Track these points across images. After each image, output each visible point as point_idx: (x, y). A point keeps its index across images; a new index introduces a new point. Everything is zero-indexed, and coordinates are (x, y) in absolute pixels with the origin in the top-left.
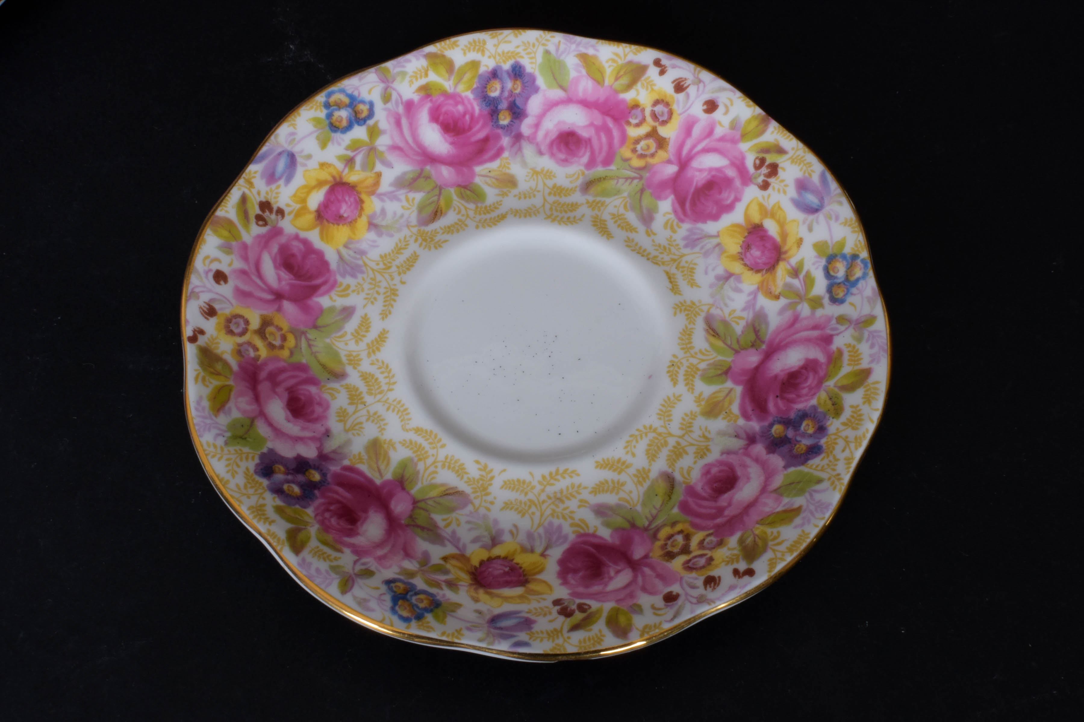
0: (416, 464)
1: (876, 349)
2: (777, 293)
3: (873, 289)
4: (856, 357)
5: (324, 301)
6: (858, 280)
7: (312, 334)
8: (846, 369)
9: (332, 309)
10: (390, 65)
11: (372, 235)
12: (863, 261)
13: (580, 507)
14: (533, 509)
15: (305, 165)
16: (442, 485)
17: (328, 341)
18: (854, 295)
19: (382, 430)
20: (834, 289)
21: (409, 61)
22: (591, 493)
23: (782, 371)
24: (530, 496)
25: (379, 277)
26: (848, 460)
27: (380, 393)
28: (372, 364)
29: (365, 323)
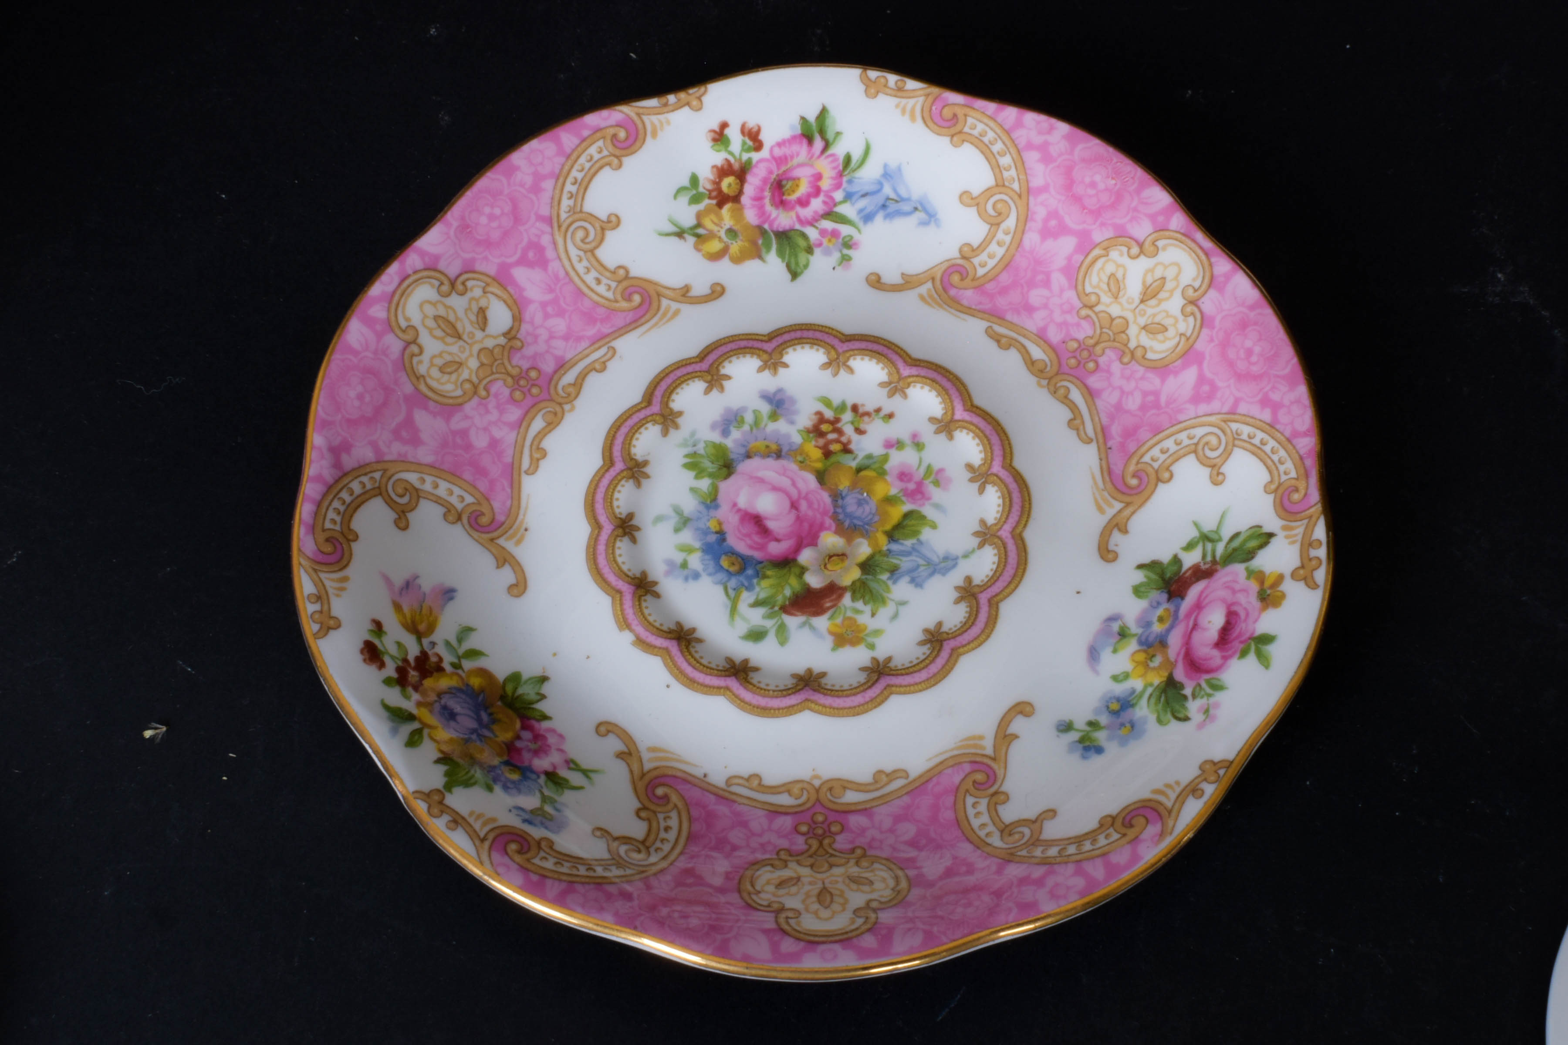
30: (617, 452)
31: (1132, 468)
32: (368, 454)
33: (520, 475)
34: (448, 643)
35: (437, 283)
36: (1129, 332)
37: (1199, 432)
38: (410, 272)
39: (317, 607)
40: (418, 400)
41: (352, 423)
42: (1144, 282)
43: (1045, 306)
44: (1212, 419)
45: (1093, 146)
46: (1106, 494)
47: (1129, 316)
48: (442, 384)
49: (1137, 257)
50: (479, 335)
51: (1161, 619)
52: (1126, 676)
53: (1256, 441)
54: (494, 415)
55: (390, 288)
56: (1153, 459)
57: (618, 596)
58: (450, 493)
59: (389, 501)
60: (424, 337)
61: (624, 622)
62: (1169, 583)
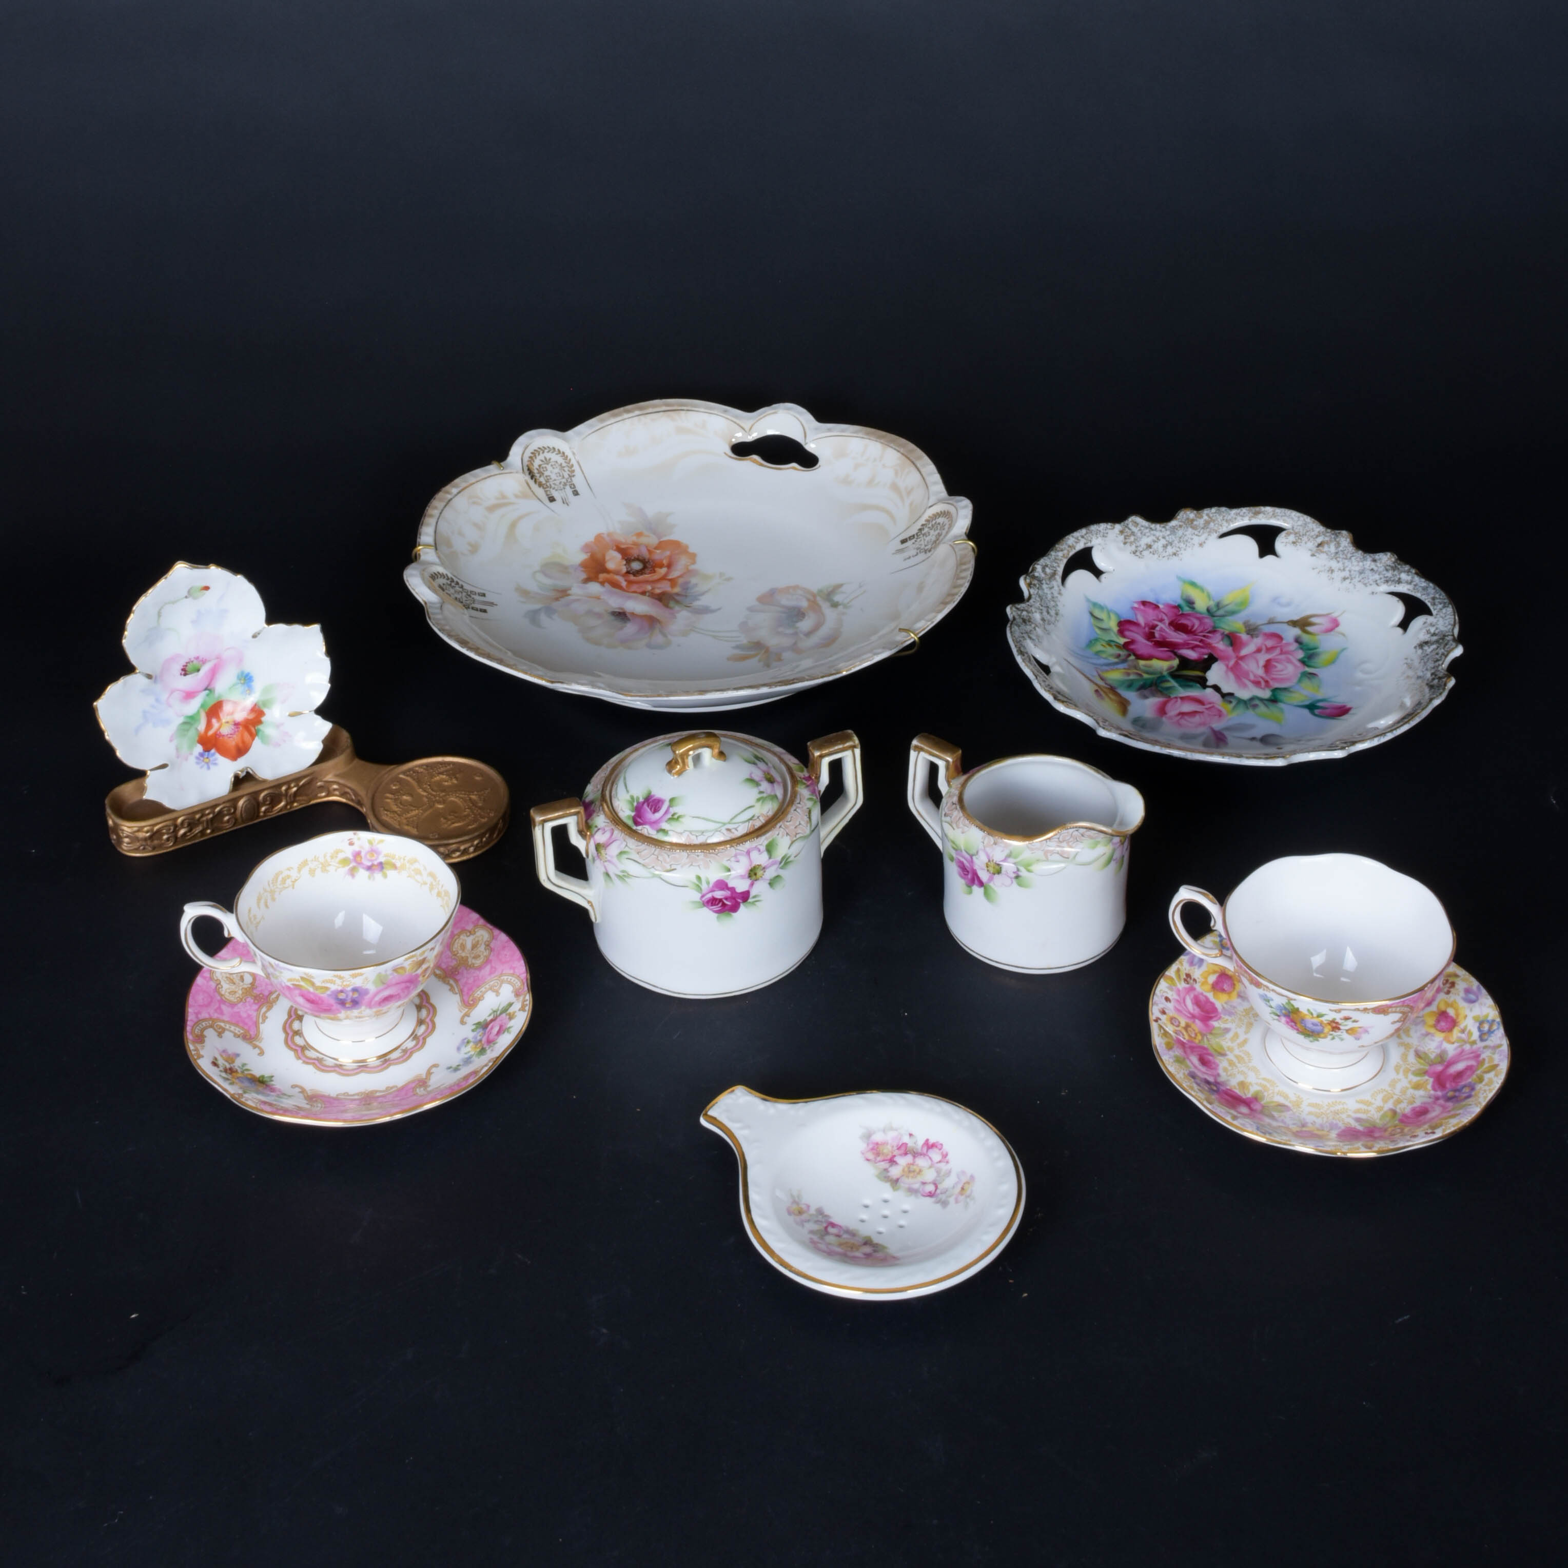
30: (292, 1013)
31: (471, 999)
32: (207, 1016)
33: (259, 1024)
34: (239, 1067)
36: (469, 960)
37: (492, 983)
39: (195, 1052)
40: (223, 1001)
41: (200, 1006)
42: (472, 943)
44: (496, 978)
46: (462, 1008)
47: (468, 955)
48: (230, 997)
50: (241, 984)
51: (480, 1035)
52: (469, 1052)
53: (509, 980)
54: (249, 1008)
56: (478, 995)
57: (296, 1051)
58: (235, 1029)
59: (215, 1029)
60: (223, 983)
61: (298, 1058)
62: (484, 1026)
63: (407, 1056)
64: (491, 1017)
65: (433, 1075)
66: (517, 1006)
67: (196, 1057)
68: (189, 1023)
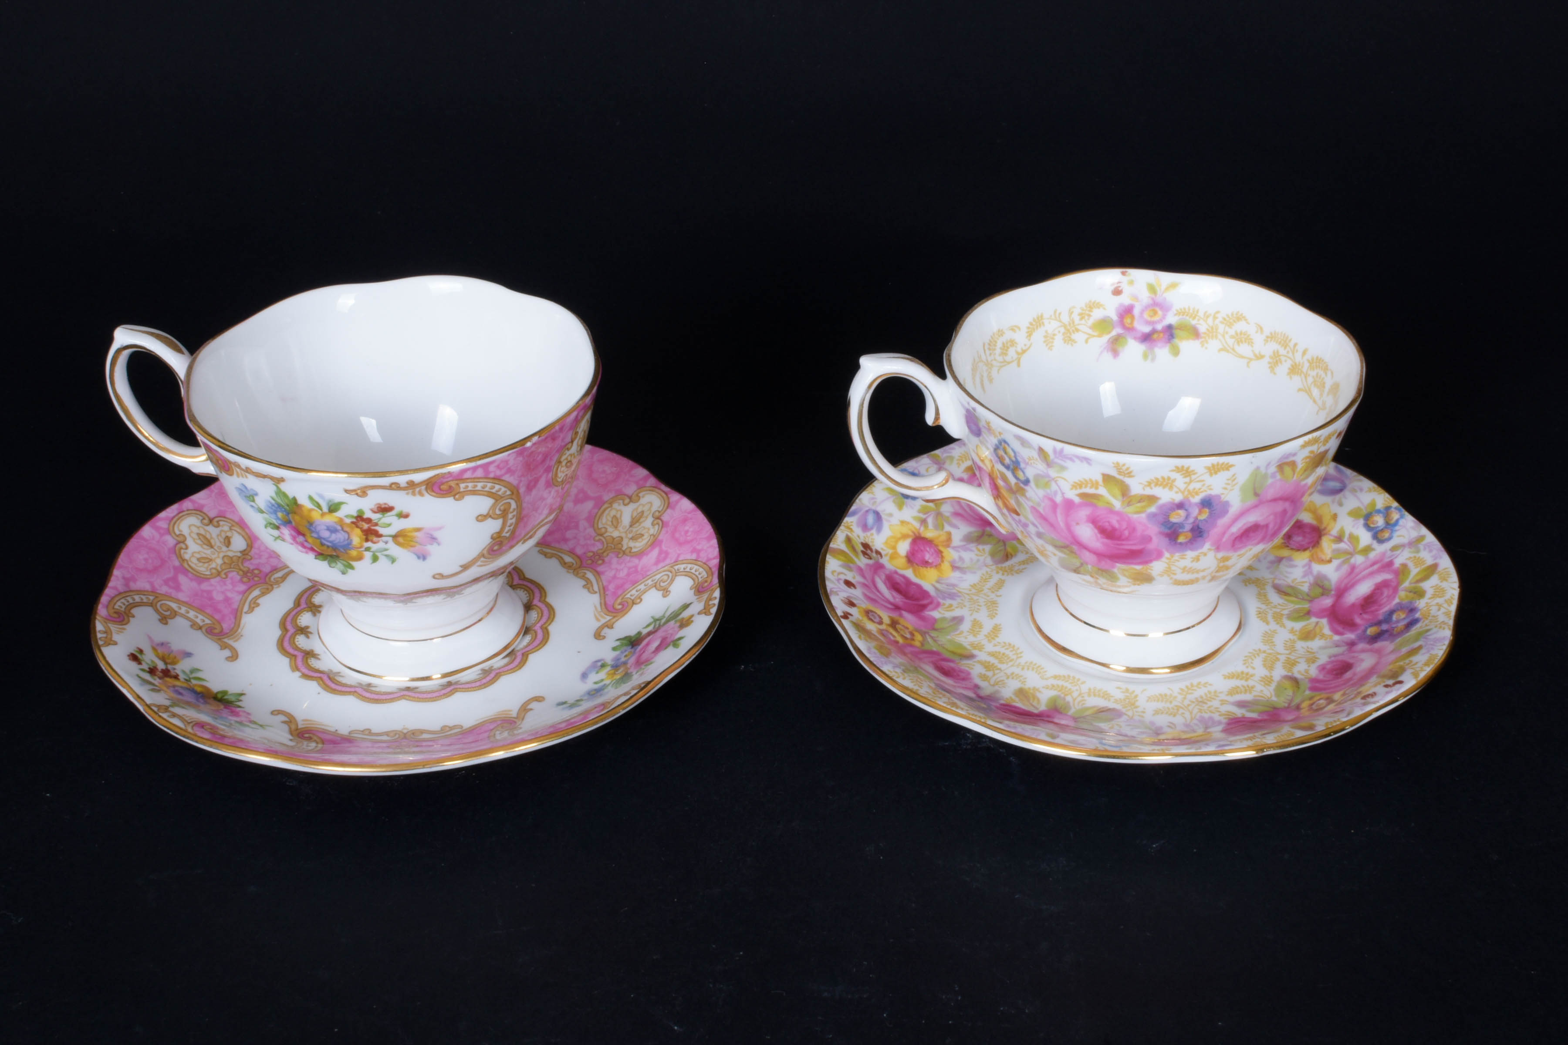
0: (1064, 699)
1: (1434, 552)
2: (1328, 558)
3: (1413, 521)
4: (1418, 561)
5: (936, 614)
6: (1397, 521)
7: (934, 634)
8: (1414, 571)
9: (944, 619)
10: (938, 452)
11: (957, 574)
12: (1396, 508)
13: (1222, 704)
14: (1181, 711)
15: (889, 521)
16: (1094, 707)
17: (949, 637)
18: (1399, 530)
19: (1024, 682)
20: (1379, 536)
21: (953, 449)
22: (1227, 695)
23: (1357, 599)
24: (1175, 703)
25: (975, 598)
26: (1447, 614)
27: (1011, 661)
28: (995, 645)
29: (977, 625)
30: (303, 601)
31: (619, 601)
32: (148, 587)
33: (241, 614)
34: (184, 672)
35: (201, 518)
36: (623, 543)
37: (658, 577)
38: (185, 509)
39: (104, 635)
40: (183, 569)
41: (140, 570)
42: (632, 516)
43: (575, 538)
44: (666, 568)
45: (606, 454)
46: (602, 613)
47: (623, 535)
48: (198, 566)
49: (628, 504)
50: (224, 549)
51: (626, 656)
52: (602, 680)
53: (688, 570)
54: (230, 587)
55: (172, 515)
56: (631, 596)
57: (293, 658)
58: (197, 617)
59: (157, 611)
60: (189, 542)
61: (295, 668)
62: (633, 642)
63: (488, 678)
64: (650, 628)
65: (530, 714)
66: (698, 606)
67: (100, 643)
68: (107, 591)
